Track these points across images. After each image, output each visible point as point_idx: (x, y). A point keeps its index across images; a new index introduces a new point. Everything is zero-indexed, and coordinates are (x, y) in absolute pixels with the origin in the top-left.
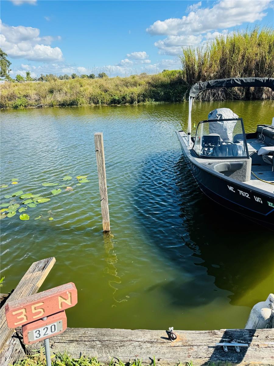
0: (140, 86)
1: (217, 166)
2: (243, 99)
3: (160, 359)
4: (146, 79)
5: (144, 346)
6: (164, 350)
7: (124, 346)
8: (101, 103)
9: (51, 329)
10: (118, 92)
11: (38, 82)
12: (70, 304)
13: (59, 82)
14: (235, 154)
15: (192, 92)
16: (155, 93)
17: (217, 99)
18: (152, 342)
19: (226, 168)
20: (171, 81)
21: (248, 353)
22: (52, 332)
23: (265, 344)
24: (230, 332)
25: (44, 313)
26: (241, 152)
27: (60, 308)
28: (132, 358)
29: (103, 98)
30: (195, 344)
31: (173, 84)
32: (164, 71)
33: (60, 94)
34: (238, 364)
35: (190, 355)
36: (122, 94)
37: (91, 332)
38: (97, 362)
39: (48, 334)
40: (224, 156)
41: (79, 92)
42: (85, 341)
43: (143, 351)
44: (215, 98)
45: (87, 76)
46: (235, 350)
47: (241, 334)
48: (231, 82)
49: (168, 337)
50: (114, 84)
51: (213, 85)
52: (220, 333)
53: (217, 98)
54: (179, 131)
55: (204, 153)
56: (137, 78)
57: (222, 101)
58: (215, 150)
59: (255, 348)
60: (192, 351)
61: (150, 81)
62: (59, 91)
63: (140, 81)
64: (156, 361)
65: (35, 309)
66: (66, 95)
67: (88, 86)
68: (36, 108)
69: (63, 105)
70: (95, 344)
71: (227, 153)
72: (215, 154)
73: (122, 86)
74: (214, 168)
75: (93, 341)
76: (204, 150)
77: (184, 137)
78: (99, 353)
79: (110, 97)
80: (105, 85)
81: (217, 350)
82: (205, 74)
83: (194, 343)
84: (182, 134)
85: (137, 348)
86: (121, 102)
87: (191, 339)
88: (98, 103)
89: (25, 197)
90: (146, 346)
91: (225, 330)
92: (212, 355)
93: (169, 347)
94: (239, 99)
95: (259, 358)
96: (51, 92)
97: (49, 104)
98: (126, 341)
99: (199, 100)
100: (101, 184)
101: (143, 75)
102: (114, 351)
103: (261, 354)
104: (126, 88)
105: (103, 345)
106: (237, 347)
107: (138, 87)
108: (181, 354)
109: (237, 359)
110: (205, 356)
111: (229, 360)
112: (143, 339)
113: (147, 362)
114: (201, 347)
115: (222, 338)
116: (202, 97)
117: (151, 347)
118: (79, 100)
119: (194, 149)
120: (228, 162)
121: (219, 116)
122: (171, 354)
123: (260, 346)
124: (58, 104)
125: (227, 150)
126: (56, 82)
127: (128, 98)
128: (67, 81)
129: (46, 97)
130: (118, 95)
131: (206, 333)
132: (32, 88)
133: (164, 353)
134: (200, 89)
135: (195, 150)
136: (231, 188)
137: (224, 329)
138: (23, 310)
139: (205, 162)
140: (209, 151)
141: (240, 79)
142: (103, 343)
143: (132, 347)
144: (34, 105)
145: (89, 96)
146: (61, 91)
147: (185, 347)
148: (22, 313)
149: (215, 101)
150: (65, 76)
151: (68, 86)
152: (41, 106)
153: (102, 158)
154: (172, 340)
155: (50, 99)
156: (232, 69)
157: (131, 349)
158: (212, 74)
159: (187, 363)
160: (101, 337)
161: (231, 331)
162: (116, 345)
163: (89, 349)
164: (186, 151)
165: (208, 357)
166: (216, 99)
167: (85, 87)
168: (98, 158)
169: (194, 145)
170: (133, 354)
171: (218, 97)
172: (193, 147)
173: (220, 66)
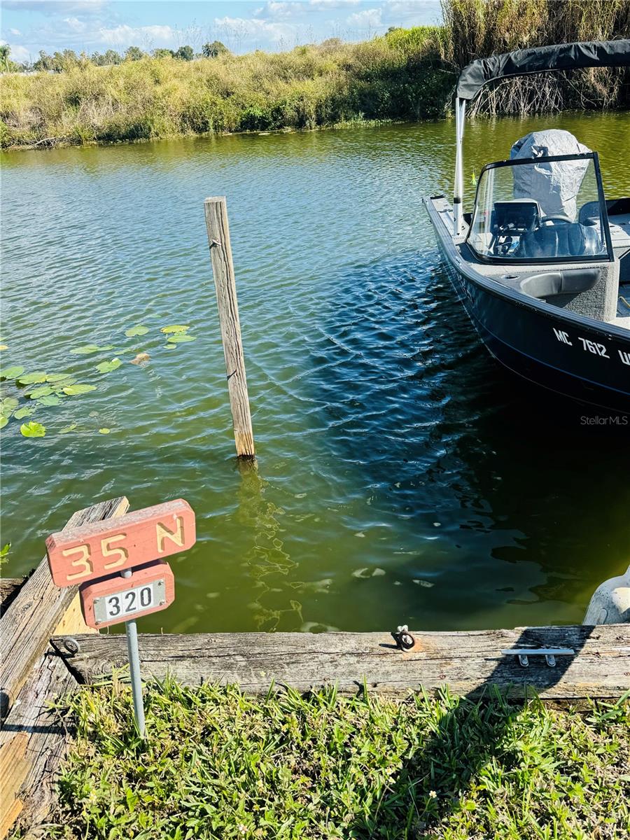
0: (321, 75)
1: (530, 281)
2: (611, 106)
3: (378, 683)
4: (340, 57)
5: (343, 661)
6: (387, 668)
7: (297, 662)
8: (215, 128)
9: (142, 599)
10: (261, 95)
11: (35, 73)
12: (180, 544)
13: (94, 72)
14: (577, 250)
15: (464, 85)
16: (365, 96)
17: (539, 109)
18: (359, 655)
19: (552, 287)
20: (410, 59)
21: (573, 667)
22: (143, 604)
23: (613, 652)
24: (537, 631)
25: (126, 559)
26: (594, 246)
27: (160, 551)
28: (317, 684)
29: (221, 114)
30: (458, 655)
31: (415, 68)
32: (390, 30)
33: (98, 106)
34: (550, 687)
35: (445, 674)
36: (272, 99)
37: (223, 640)
38: (238, 694)
39: (135, 609)
40: (549, 256)
41: (153, 99)
42: (209, 657)
43: (340, 669)
44: (534, 107)
45: (171, 52)
46: (546, 663)
47: (560, 635)
48: (572, 54)
49: (395, 643)
50: (249, 74)
51: (522, 64)
52: (514, 634)
53: (540, 106)
54: (432, 198)
55: (496, 250)
56: (313, 55)
57: (555, 115)
58: (526, 240)
59: (591, 658)
60: (449, 667)
61: (350, 62)
62: (96, 99)
63: (320, 62)
64: (368, 688)
65: (109, 548)
66: (115, 110)
67: (176, 82)
68: (35, 149)
69: (108, 138)
70: (232, 661)
71: (557, 248)
72: (524, 252)
73: (271, 79)
74: (520, 288)
75: (229, 655)
76: (497, 244)
77: (445, 211)
78: (242, 677)
79: (239, 110)
80: (224, 76)
81: (505, 664)
82: (507, 35)
83: (453, 654)
84: (440, 204)
85: (326, 665)
86: (269, 124)
87: (447, 646)
88: (206, 128)
89: (29, 381)
90: (346, 662)
91: (525, 628)
92: (492, 674)
93: (397, 661)
94: (599, 108)
95: (596, 676)
96: (74, 101)
97: (70, 135)
98: (302, 653)
99: (489, 111)
100: (226, 335)
101: (331, 46)
102: (276, 673)
103: (603, 669)
104: (282, 84)
105: (251, 663)
106: (549, 656)
107: (318, 79)
108: (425, 672)
109: (548, 679)
110: (479, 674)
111: (530, 682)
112: (340, 648)
113: (349, 689)
114: (469, 661)
115: (517, 643)
116: (498, 105)
117: (358, 662)
118: (152, 121)
119: (470, 240)
120: (558, 270)
121: (539, 151)
122: (402, 674)
123: (602, 655)
124: (94, 135)
125: (557, 240)
126: (87, 73)
127: (290, 113)
128: (116, 67)
129: (59, 116)
130: (260, 105)
131: (481, 635)
132: (20, 92)
133: (387, 673)
134: (486, 77)
135: (472, 243)
136: (562, 336)
137: (523, 626)
138: (84, 549)
139: (498, 273)
140: (510, 246)
141: (595, 46)
142: (252, 659)
143: (316, 663)
144: (28, 140)
145: (181, 109)
146: (101, 98)
147: (433, 662)
148: (81, 554)
149: (534, 115)
150: (107, 56)
151: (121, 83)
152: (49, 144)
153: (227, 266)
154: (405, 649)
155: (72, 122)
156: (583, 20)
157: (313, 668)
158: (526, 35)
159: (438, 689)
160: (245, 648)
161: (538, 629)
162: (281, 662)
163: (221, 671)
164: (448, 248)
165: (485, 678)
166: (537, 108)
167: (168, 86)
168: (215, 264)
169: (470, 230)
170: (318, 676)
171: (541, 103)
172: (468, 236)
173: (550, 12)
